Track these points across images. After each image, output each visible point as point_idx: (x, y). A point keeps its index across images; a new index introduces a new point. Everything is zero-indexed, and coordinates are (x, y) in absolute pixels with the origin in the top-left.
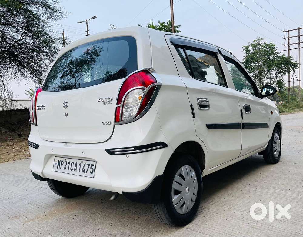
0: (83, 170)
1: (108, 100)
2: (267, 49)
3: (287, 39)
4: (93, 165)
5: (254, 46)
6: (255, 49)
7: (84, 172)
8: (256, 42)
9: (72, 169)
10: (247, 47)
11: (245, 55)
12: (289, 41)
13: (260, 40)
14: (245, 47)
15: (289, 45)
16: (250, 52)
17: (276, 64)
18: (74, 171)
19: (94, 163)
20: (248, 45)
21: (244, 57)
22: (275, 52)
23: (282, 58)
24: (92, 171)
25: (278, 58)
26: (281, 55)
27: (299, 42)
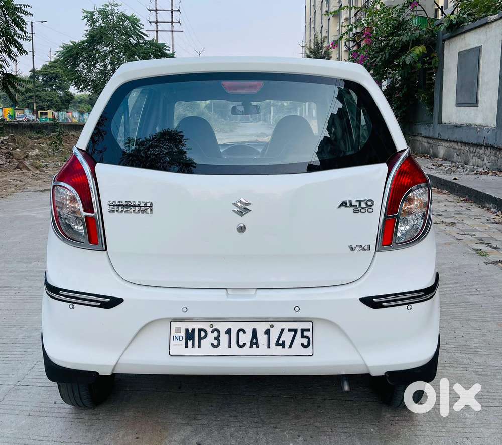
0: (280, 342)
1: (363, 205)
2: (126, 23)
3: (154, 13)
4: (308, 330)
5: (104, 14)
6: (105, 20)
7: (283, 347)
8: (108, 8)
9: (241, 344)
10: (92, 14)
11: (88, 28)
12: (156, 16)
13: (115, 5)
14: (87, 12)
15: (156, 22)
16: (97, 24)
17: (142, 53)
18: (251, 347)
19: (308, 325)
20: (94, 10)
21: (86, 32)
22: (139, 31)
23: (152, 43)
24: (305, 341)
25: (145, 43)
26: (150, 39)
27: (172, 20)
